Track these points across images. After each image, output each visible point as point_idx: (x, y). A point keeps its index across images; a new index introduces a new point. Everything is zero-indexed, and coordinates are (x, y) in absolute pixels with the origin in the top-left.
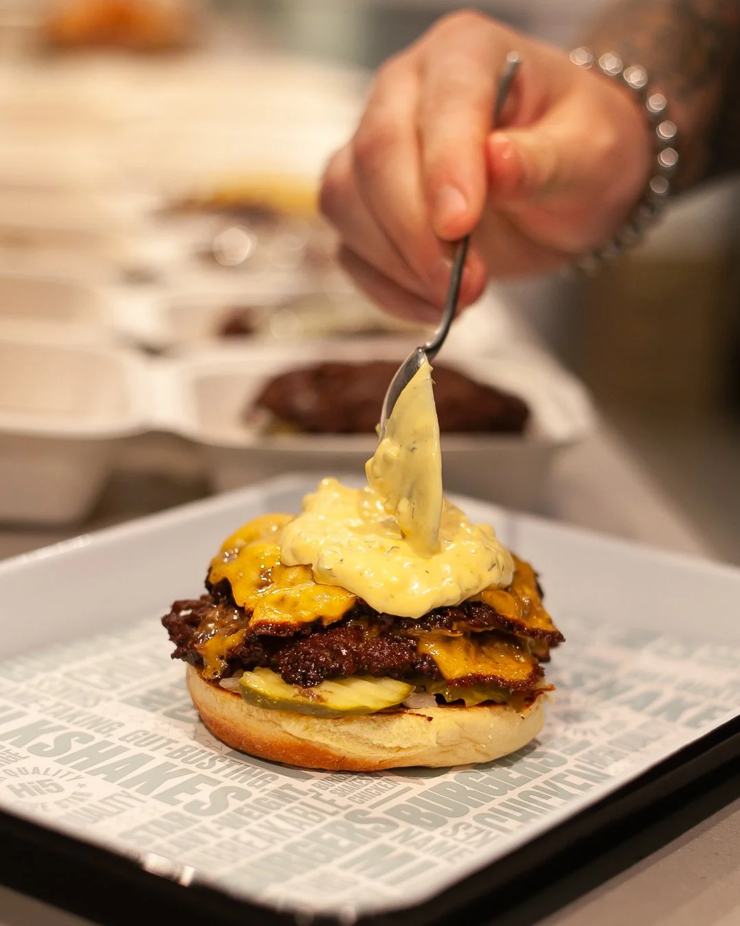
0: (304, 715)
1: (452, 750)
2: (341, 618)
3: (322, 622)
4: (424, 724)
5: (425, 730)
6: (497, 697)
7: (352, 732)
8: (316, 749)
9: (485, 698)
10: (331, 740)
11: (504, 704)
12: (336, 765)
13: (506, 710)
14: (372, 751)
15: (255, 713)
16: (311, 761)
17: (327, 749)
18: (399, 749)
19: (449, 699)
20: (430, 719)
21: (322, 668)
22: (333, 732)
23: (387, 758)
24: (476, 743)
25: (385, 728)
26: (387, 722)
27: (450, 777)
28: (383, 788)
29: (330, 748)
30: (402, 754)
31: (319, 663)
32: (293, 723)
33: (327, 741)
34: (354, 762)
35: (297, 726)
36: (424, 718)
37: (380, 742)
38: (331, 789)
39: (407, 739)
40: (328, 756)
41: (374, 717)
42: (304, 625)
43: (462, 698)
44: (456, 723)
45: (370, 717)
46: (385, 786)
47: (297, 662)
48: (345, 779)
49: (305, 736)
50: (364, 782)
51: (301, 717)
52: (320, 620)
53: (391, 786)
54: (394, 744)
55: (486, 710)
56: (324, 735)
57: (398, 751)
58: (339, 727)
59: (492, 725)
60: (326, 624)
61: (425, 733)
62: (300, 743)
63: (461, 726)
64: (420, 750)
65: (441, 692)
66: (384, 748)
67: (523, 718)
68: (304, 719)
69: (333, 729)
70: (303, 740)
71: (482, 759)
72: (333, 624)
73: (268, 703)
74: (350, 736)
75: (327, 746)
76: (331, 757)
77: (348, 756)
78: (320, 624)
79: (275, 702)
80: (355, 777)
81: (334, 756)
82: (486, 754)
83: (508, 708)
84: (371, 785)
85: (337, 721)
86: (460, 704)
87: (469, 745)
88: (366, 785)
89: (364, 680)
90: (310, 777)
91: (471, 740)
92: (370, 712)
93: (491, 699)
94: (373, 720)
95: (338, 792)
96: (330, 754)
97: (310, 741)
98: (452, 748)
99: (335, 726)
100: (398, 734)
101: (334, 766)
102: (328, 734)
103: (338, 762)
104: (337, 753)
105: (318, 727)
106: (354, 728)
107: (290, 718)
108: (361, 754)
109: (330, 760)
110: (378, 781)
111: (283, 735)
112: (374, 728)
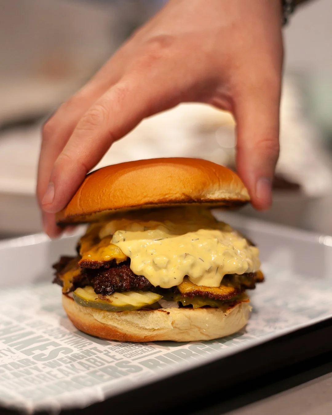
0: (102, 310)
1: (187, 332)
2: (126, 260)
3: (116, 262)
4: (165, 316)
5: (166, 319)
6: (213, 304)
7: (128, 320)
8: (110, 329)
9: (205, 304)
10: (118, 324)
11: (216, 308)
12: (122, 338)
13: (217, 311)
14: (140, 331)
15: (82, 310)
16: (109, 336)
17: (117, 329)
18: (154, 330)
19: (184, 305)
20: (168, 313)
21: (114, 286)
22: (119, 320)
23: (148, 335)
24: (200, 329)
25: (145, 318)
26: (146, 315)
27: (187, 347)
28: (147, 351)
29: (118, 328)
30: (155, 333)
31: (112, 283)
32: (97, 314)
33: (115, 325)
34: (131, 337)
35: (99, 316)
36: (165, 313)
37: (143, 326)
38: (117, 350)
39: (157, 324)
40: (117, 333)
41: (139, 312)
42: (106, 263)
43: (191, 304)
44: (186, 316)
45: (137, 312)
46: (148, 350)
47: (102, 282)
48: (128, 345)
49: (103, 321)
50: (137, 347)
51: (101, 311)
52: (114, 260)
53: (151, 350)
54: (150, 327)
55: (205, 311)
56: (114, 322)
57: (154, 331)
58: (121, 317)
59: (207, 319)
60: (118, 262)
61: (165, 321)
62: (102, 325)
63: (189, 318)
64: (165, 331)
65: (180, 300)
66: (146, 329)
67: (225, 315)
68: (102, 312)
69: (118, 318)
70: (104, 324)
71: (204, 338)
72: (122, 262)
73: (84, 303)
74: (128, 322)
75: (116, 327)
76: (118, 334)
77: (127, 333)
78: (115, 262)
79: (87, 303)
80: (134, 345)
81: (120, 333)
82: (207, 335)
83: (218, 310)
84: (140, 349)
85: (119, 313)
86: (190, 307)
87: (196, 330)
88: (138, 349)
89: (136, 292)
90: (110, 344)
91: (197, 327)
92: (137, 309)
93: (208, 304)
94: (139, 314)
95: (120, 352)
96: (118, 332)
97: (107, 325)
98: (187, 331)
99: (119, 316)
100: (152, 322)
101: (121, 338)
102: (116, 321)
103: (123, 337)
104: (121, 331)
105: (110, 317)
106: (129, 317)
107: (96, 312)
108: (134, 332)
109: (118, 335)
110: (145, 347)
111: (94, 321)
112: (139, 318)
